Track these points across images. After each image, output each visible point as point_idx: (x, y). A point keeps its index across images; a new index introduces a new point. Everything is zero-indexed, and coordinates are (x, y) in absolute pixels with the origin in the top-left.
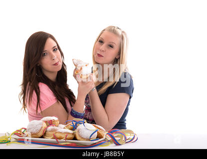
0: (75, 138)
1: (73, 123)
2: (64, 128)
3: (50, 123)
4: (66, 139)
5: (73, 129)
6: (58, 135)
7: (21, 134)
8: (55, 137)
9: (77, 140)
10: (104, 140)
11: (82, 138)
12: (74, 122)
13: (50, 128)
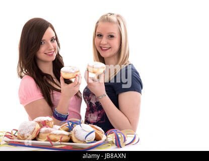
1: (69, 124)
2: (59, 129)
3: (44, 124)
4: (61, 141)
6: (52, 137)
7: (12, 136)
8: (49, 140)
10: (104, 142)
11: (79, 140)
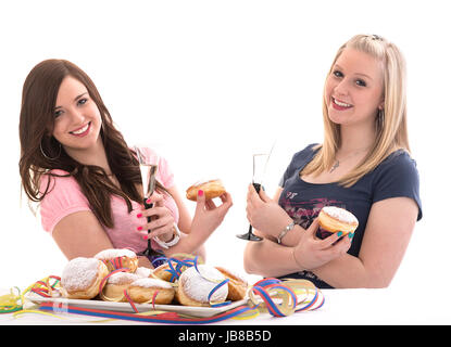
0: (175, 301)
1: (171, 266)
2: (150, 276)
3: (117, 264)
4: (154, 302)
5: (172, 278)
6: (135, 293)
7: (47, 291)
8: (128, 299)
9: (179, 304)
10: (246, 305)
11: (194, 300)
12: (173, 263)
13: (117, 276)
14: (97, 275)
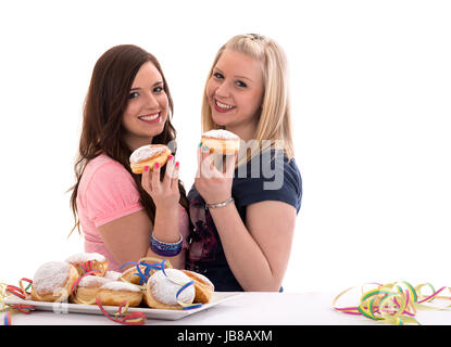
1: (139, 269)
2: (119, 280)
3: (87, 268)
5: (140, 281)
8: (98, 302)
9: (148, 307)
11: (161, 303)
12: (141, 266)
14: (68, 278)
